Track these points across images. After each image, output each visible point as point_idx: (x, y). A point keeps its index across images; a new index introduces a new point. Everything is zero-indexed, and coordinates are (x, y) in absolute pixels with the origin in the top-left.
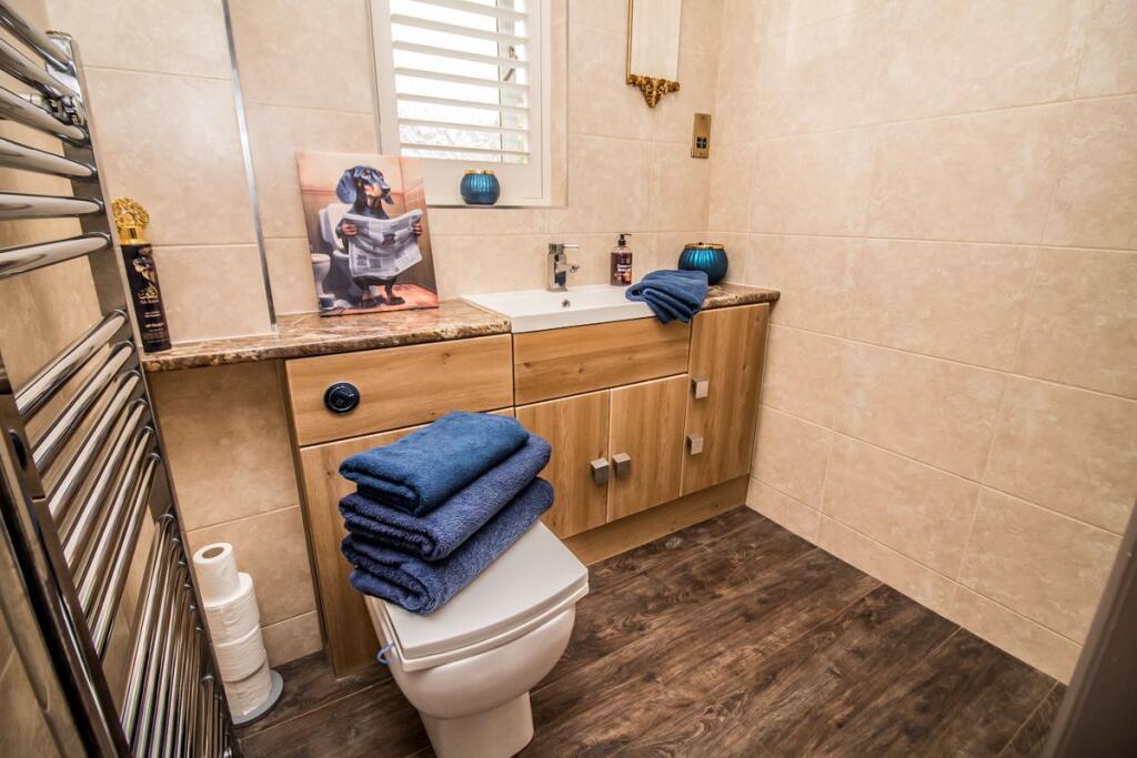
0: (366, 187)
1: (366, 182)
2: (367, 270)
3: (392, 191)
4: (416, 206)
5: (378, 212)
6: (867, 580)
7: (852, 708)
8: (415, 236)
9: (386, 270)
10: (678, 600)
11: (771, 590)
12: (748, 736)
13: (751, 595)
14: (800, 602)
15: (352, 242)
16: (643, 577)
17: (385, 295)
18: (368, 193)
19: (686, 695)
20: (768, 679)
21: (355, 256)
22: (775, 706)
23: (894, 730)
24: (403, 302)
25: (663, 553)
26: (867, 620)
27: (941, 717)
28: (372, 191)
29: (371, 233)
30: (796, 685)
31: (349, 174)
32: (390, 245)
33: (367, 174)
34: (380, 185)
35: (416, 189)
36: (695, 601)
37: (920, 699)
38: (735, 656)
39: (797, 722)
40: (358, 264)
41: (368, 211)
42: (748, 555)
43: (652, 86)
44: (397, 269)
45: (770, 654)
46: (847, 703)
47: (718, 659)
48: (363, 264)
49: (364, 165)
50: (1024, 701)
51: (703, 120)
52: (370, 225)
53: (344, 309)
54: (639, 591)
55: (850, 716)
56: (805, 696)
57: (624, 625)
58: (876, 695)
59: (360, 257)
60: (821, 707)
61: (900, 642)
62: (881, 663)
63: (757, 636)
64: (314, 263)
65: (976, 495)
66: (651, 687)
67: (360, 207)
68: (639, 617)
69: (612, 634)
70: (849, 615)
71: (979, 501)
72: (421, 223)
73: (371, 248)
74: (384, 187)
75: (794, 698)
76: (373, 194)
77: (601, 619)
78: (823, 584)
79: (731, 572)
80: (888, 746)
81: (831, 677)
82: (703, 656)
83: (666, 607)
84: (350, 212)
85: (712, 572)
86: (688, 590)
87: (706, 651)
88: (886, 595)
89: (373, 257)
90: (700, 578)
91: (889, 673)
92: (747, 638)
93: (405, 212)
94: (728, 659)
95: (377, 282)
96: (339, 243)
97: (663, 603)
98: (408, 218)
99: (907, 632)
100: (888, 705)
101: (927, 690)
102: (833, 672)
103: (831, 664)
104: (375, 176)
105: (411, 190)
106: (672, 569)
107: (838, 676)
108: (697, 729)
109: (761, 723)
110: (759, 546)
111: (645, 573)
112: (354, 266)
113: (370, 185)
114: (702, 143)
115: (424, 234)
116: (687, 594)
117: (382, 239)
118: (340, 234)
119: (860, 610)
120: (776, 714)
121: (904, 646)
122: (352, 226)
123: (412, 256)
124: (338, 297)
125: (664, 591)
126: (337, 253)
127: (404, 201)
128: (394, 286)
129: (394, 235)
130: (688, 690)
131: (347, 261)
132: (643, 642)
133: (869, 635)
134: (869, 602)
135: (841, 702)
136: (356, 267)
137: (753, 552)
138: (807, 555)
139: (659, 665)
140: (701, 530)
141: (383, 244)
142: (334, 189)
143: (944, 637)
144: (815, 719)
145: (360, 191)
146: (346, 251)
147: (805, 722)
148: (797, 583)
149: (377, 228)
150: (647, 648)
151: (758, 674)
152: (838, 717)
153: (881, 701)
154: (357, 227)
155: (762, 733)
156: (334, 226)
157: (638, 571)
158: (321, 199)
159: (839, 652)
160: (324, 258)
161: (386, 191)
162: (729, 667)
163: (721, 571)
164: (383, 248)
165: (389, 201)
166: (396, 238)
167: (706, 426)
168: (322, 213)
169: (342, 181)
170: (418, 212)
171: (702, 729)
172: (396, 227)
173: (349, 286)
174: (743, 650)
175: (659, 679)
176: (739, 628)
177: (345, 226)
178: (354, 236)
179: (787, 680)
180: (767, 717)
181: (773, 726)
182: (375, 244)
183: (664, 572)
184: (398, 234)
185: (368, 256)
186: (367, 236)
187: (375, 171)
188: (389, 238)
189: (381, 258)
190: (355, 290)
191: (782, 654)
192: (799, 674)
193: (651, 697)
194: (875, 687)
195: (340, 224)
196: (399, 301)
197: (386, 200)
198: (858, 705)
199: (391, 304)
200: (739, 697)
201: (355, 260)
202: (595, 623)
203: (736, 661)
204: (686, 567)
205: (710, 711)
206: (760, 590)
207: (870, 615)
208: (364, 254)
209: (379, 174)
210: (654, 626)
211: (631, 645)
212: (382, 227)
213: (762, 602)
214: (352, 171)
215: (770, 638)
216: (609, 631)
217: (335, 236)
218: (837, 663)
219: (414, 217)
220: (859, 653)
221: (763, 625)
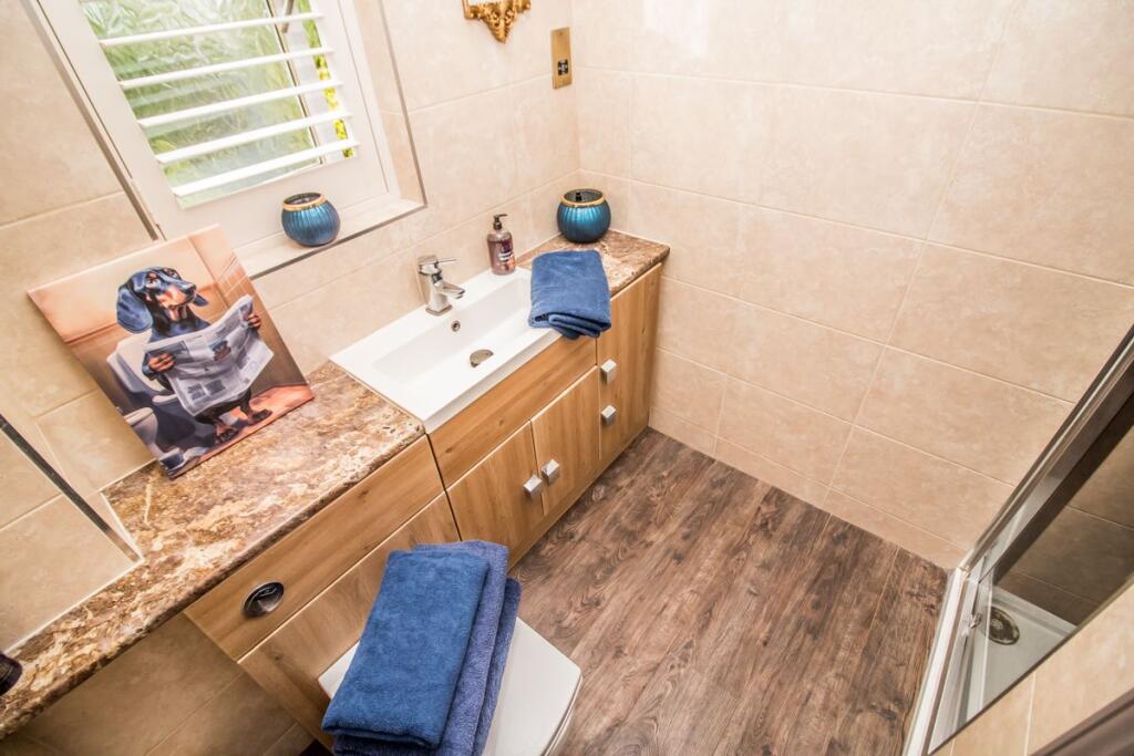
0: (160, 297)
1: (158, 291)
2: (208, 399)
3: (198, 287)
4: (240, 293)
5: (192, 323)
6: (759, 485)
7: (770, 624)
8: (253, 331)
9: (232, 389)
10: (618, 559)
11: (689, 522)
12: (705, 679)
13: (674, 534)
14: (714, 527)
15: (173, 376)
16: (583, 542)
17: (244, 416)
18: (166, 305)
19: (651, 659)
20: (707, 616)
21: (185, 391)
22: (717, 643)
23: (801, 632)
24: (271, 413)
25: (593, 508)
26: (765, 528)
27: (829, 608)
28: (171, 299)
29: (193, 354)
30: (728, 617)
31: (126, 291)
32: (228, 357)
33: (152, 280)
34: (177, 286)
35: (232, 271)
36: (633, 556)
37: (814, 596)
38: (678, 604)
39: (736, 651)
40: (194, 398)
41: (177, 328)
42: (663, 487)
43: (498, 14)
44: (247, 381)
45: (702, 592)
46: (766, 621)
47: (665, 612)
48: (199, 395)
49: (144, 268)
50: (879, 574)
51: (561, 36)
52: (188, 345)
53: (199, 457)
54: (584, 561)
55: (771, 631)
56: (736, 625)
57: (583, 604)
58: (784, 605)
59: (191, 390)
60: (750, 630)
61: (791, 547)
62: (783, 572)
63: (689, 576)
64: (133, 426)
65: (849, 430)
66: (623, 660)
67: (162, 327)
68: (592, 592)
69: (576, 619)
70: (753, 530)
71: (851, 434)
72: (256, 311)
73: (202, 371)
74: (185, 287)
75: (729, 629)
76: (174, 303)
77: (562, 605)
78: (727, 501)
79: (654, 512)
80: (799, 649)
81: (750, 598)
82: (652, 614)
83: (611, 571)
84: (152, 340)
85: (639, 517)
86: (624, 544)
87: (654, 608)
88: (774, 499)
89: (209, 381)
90: (631, 528)
91: (789, 580)
92: (682, 581)
93: (229, 307)
94: (674, 608)
95: (228, 406)
96: (155, 385)
97: (607, 566)
98: (235, 314)
99: (795, 532)
100: (794, 611)
101: (816, 586)
102: (751, 593)
103: (748, 585)
104: (166, 278)
105: (224, 276)
106: (605, 526)
107: (755, 595)
108: (666, 688)
109: (711, 664)
110: (669, 474)
111: (582, 538)
112: (189, 403)
113: (164, 292)
114: (563, 68)
115: (263, 322)
116: (625, 551)
117: (211, 354)
118: (152, 374)
119: (758, 522)
120: (719, 649)
121: (795, 547)
122: (164, 356)
123: (259, 356)
124: (185, 449)
125: (605, 553)
126: (158, 399)
127: (222, 294)
128: (251, 401)
129: (226, 342)
130: (651, 653)
131: (176, 402)
132: (604, 615)
133: (770, 546)
134: (764, 509)
135: (762, 620)
136: (192, 403)
137: (666, 482)
138: (709, 473)
139: (622, 637)
140: (618, 470)
141: (216, 359)
142: (115, 320)
143: (821, 529)
144: (747, 644)
145: (154, 307)
146: (169, 390)
147: (740, 651)
148: (707, 506)
149: (199, 344)
150: (608, 623)
151: (699, 616)
152: (762, 636)
153: (788, 610)
154: (171, 354)
155: (714, 673)
156: (138, 369)
157: (577, 538)
158: (103, 342)
159: (751, 570)
160: (144, 414)
161: (190, 292)
162: (676, 617)
163: (645, 512)
164: (218, 364)
165: (200, 302)
166: (229, 345)
167: (616, 396)
168: (112, 360)
169: (120, 305)
170: (246, 300)
171: (670, 688)
172: (224, 331)
173: (193, 428)
174: (681, 596)
175: (626, 651)
176: (674, 573)
177: (153, 361)
178: (172, 367)
179: (720, 613)
180: (713, 656)
181: (719, 662)
182: (205, 364)
183: (600, 531)
184: (230, 338)
185: (201, 382)
186: (190, 360)
187: (162, 271)
188: (221, 349)
189: (220, 378)
190: (203, 430)
191: (711, 589)
192: (728, 603)
193: (625, 673)
194: (783, 596)
195: (146, 362)
196: (266, 413)
197: (196, 303)
198: (774, 617)
199: (256, 422)
200: (689, 645)
201: (187, 395)
202: (558, 612)
203: (680, 609)
204: (615, 519)
205: (672, 667)
206: (681, 525)
207: (767, 523)
208: (195, 383)
209: (170, 272)
210: (607, 597)
211: (595, 625)
212: (204, 339)
213: (686, 537)
214: (129, 285)
215: (700, 575)
216: (572, 615)
217: (146, 380)
218: (752, 583)
219: (242, 309)
220: (766, 566)
221: (691, 562)
